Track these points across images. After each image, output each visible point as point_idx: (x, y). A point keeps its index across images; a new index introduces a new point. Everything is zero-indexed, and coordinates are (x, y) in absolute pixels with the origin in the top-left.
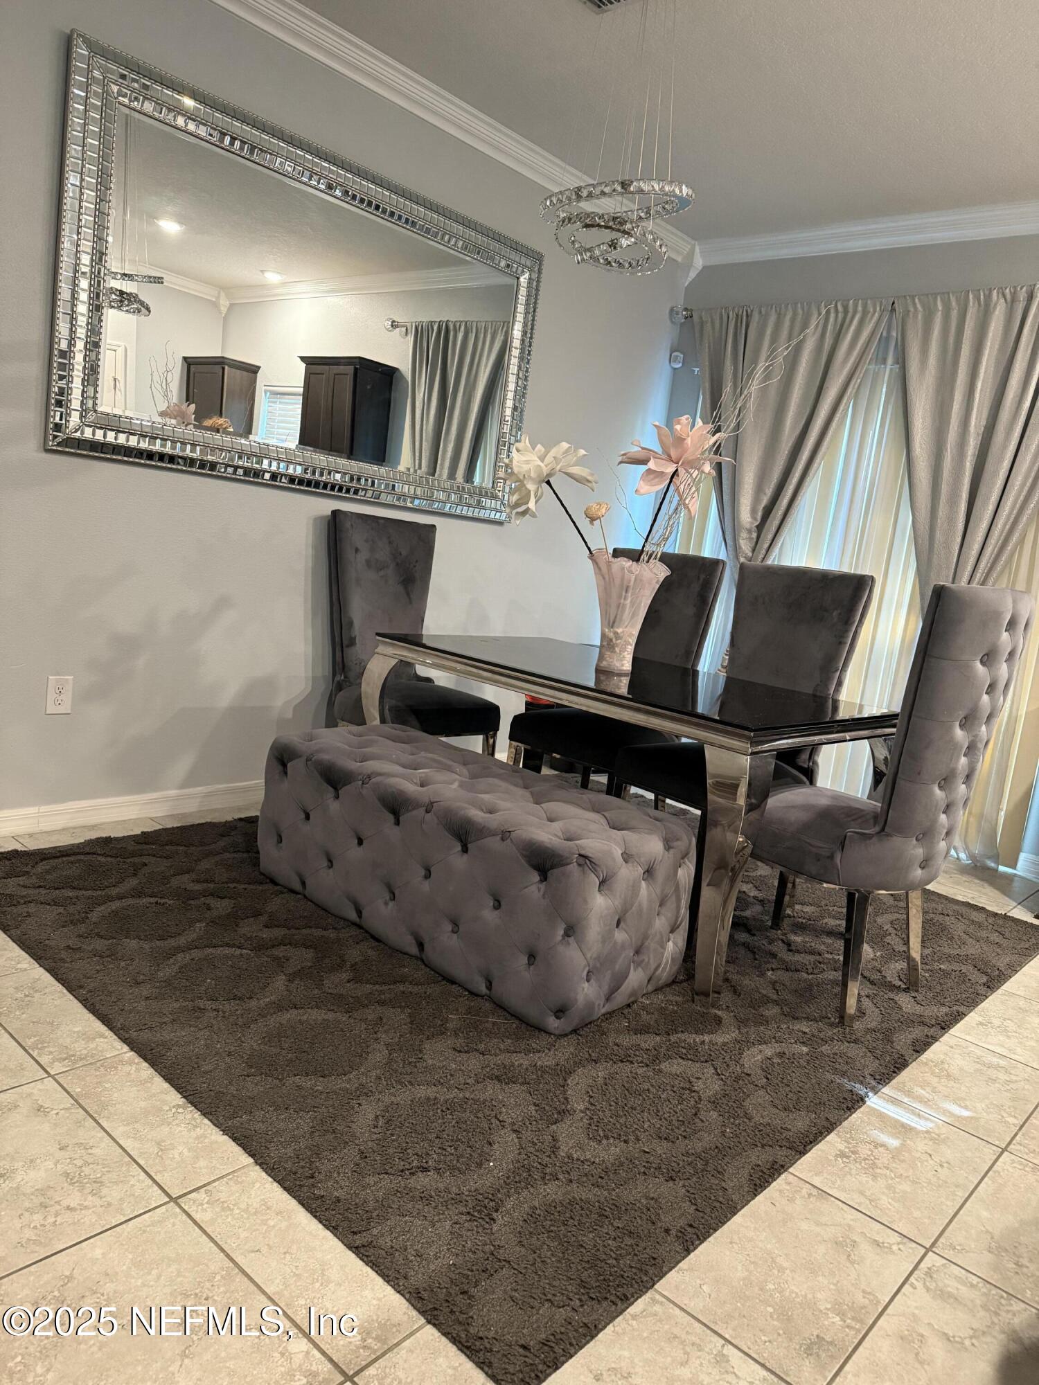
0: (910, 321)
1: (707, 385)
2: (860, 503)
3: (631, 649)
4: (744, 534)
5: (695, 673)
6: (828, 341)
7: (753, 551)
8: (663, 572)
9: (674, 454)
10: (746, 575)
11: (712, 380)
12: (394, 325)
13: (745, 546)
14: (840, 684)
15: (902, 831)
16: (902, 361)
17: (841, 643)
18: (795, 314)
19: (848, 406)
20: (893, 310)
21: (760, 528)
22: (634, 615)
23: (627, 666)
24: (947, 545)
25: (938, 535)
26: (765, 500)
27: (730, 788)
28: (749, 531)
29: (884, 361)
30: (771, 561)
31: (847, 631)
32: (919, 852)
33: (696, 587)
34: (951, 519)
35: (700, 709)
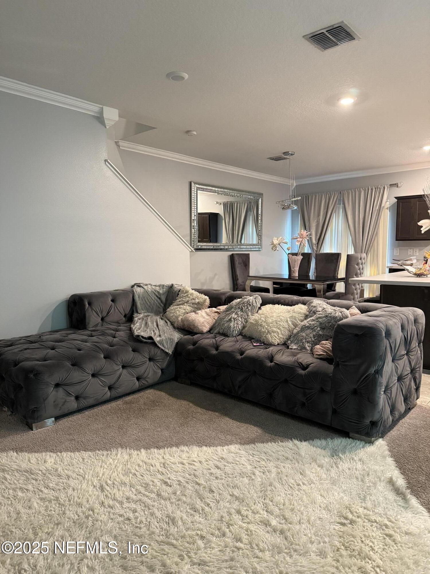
0: (345, 195)
1: (301, 212)
2: (340, 235)
3: (297, 272)
4: (314, 245)
5: (309, 276)
6: (327, 201)
7: (317, 249)
8: (302, 257)
9: (301, 237)
10: (317, 255)
11: (302, 211)
12: (217, 203)
13: (315, 248)
14: (338, 273)
15: (349, 294)
16: (344, 204)
17: (337, 266)
18: (319, 195)
19: (334, 215)
20: (340, 193)
21: (318, 243)
22: (298, 266)
23: (297, 275)
24: (359, 242)
25: (357, 240)
26: (318, 237)
27: (320, 291)
28: (315, 245)
29: (340, 204)
30: (321, 252)
31: (337, 264)
32: (352, 297)
33: (307, 259)
34: (359, 237)
35: (311, 278)
